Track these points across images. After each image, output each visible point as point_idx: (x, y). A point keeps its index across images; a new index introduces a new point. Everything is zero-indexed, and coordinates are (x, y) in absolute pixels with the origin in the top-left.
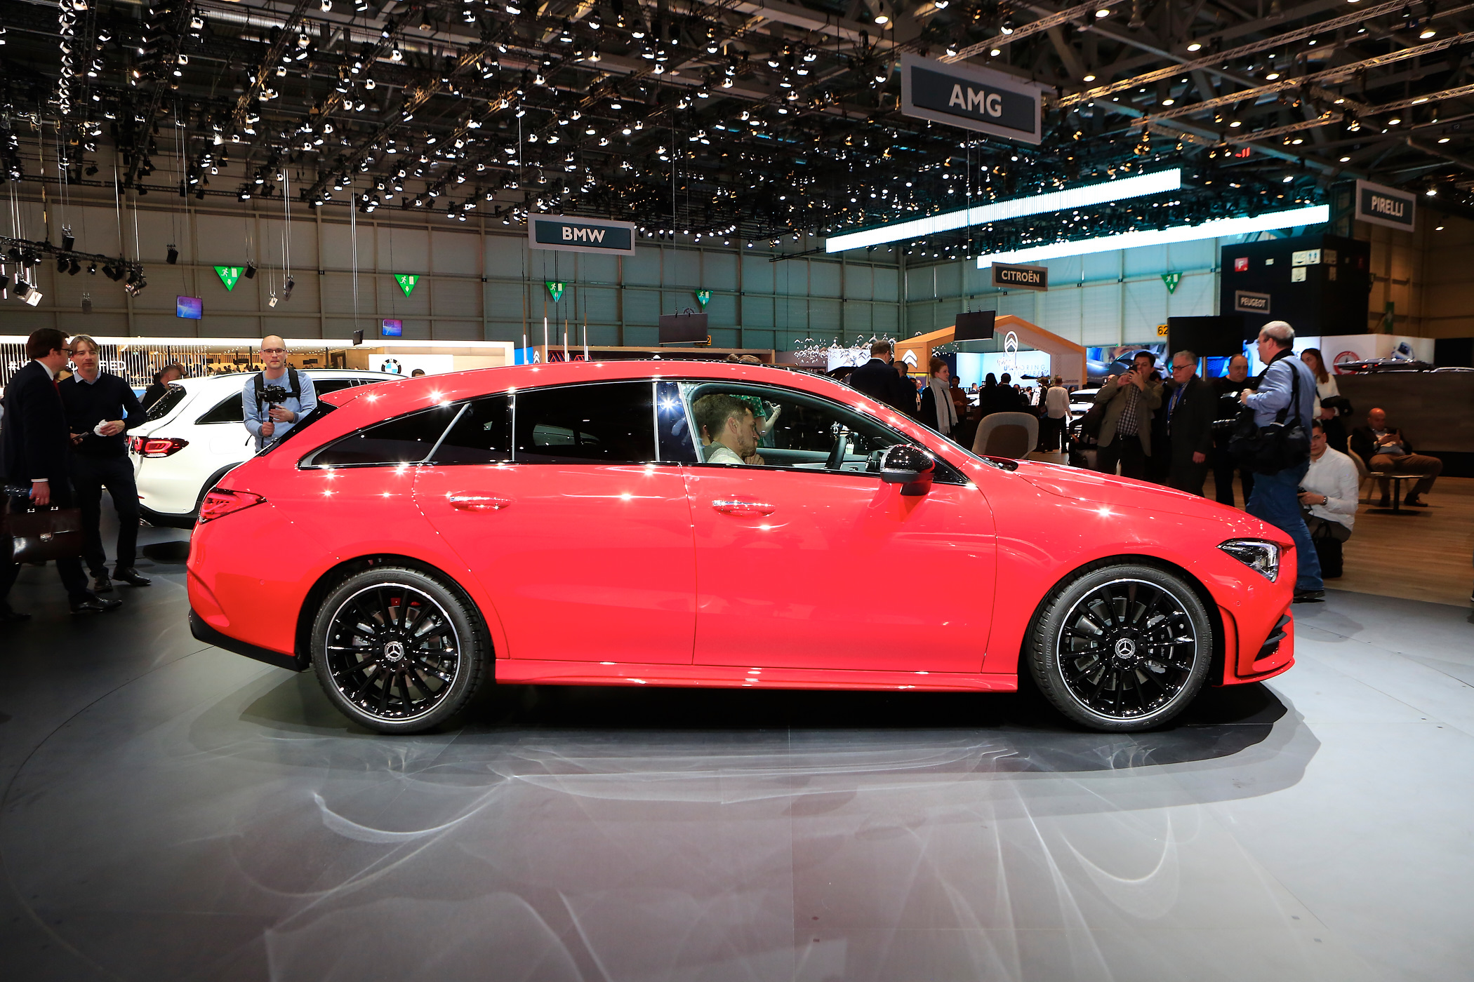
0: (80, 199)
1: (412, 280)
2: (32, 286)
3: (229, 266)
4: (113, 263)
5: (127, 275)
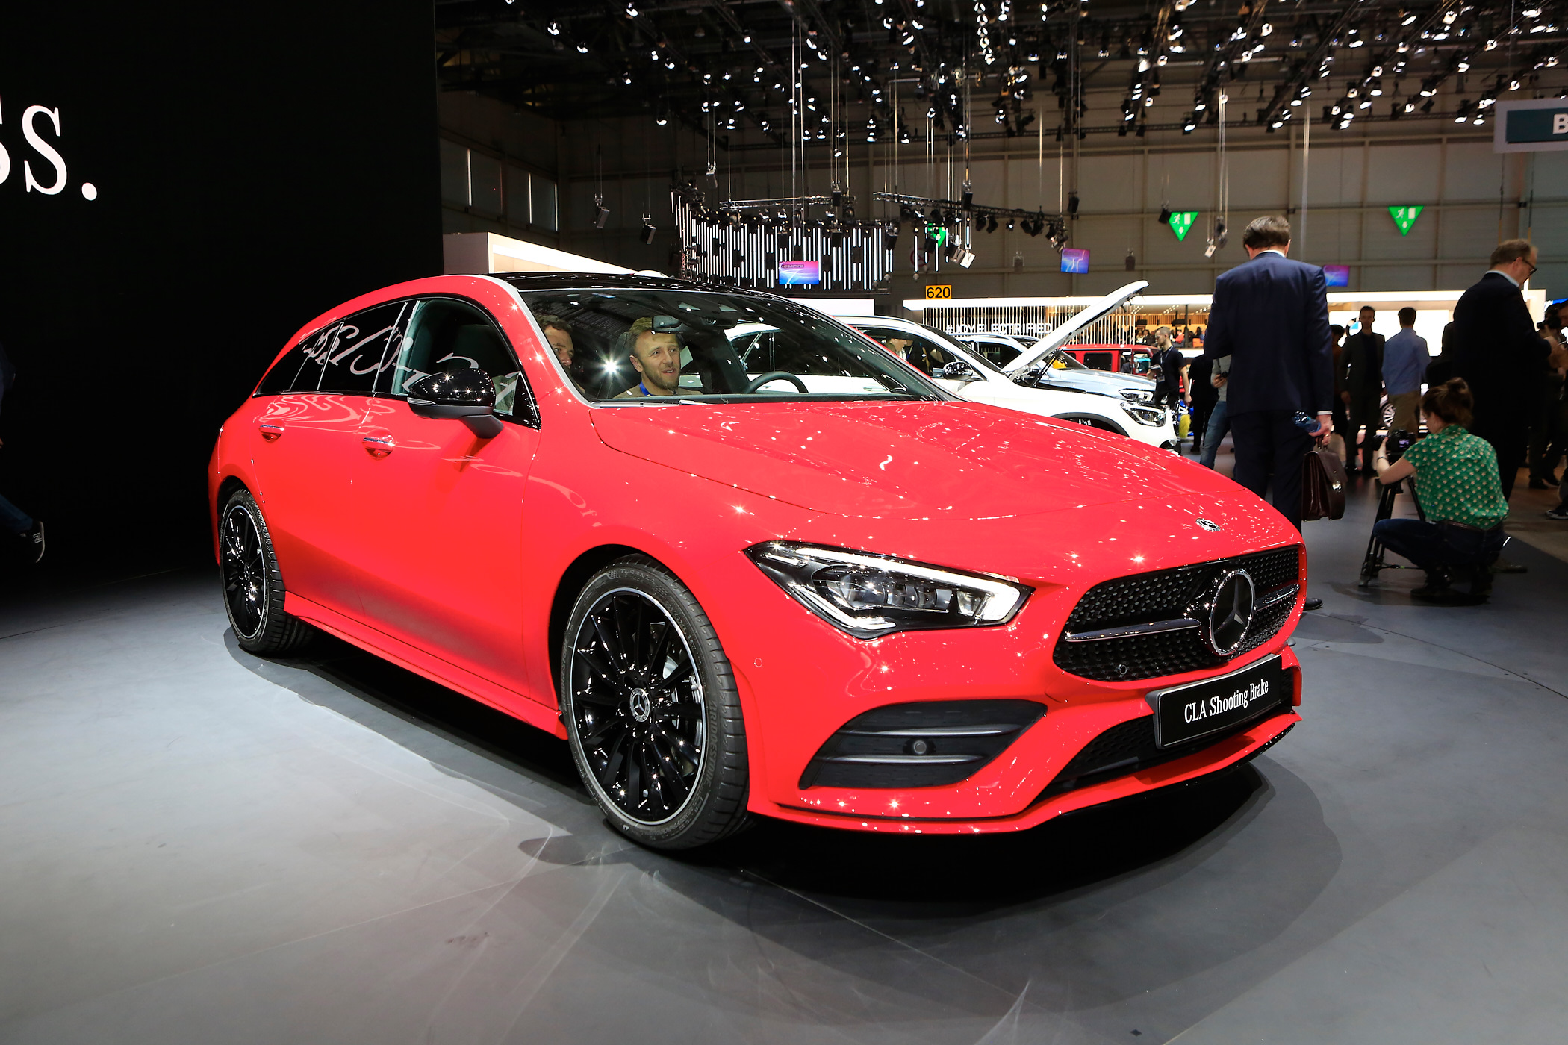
0: (1019, 153)
1: (1412, 213)
2: (966, 248)
3: (1182, 212)
4: (1032, 218)
5: (1046, 230)
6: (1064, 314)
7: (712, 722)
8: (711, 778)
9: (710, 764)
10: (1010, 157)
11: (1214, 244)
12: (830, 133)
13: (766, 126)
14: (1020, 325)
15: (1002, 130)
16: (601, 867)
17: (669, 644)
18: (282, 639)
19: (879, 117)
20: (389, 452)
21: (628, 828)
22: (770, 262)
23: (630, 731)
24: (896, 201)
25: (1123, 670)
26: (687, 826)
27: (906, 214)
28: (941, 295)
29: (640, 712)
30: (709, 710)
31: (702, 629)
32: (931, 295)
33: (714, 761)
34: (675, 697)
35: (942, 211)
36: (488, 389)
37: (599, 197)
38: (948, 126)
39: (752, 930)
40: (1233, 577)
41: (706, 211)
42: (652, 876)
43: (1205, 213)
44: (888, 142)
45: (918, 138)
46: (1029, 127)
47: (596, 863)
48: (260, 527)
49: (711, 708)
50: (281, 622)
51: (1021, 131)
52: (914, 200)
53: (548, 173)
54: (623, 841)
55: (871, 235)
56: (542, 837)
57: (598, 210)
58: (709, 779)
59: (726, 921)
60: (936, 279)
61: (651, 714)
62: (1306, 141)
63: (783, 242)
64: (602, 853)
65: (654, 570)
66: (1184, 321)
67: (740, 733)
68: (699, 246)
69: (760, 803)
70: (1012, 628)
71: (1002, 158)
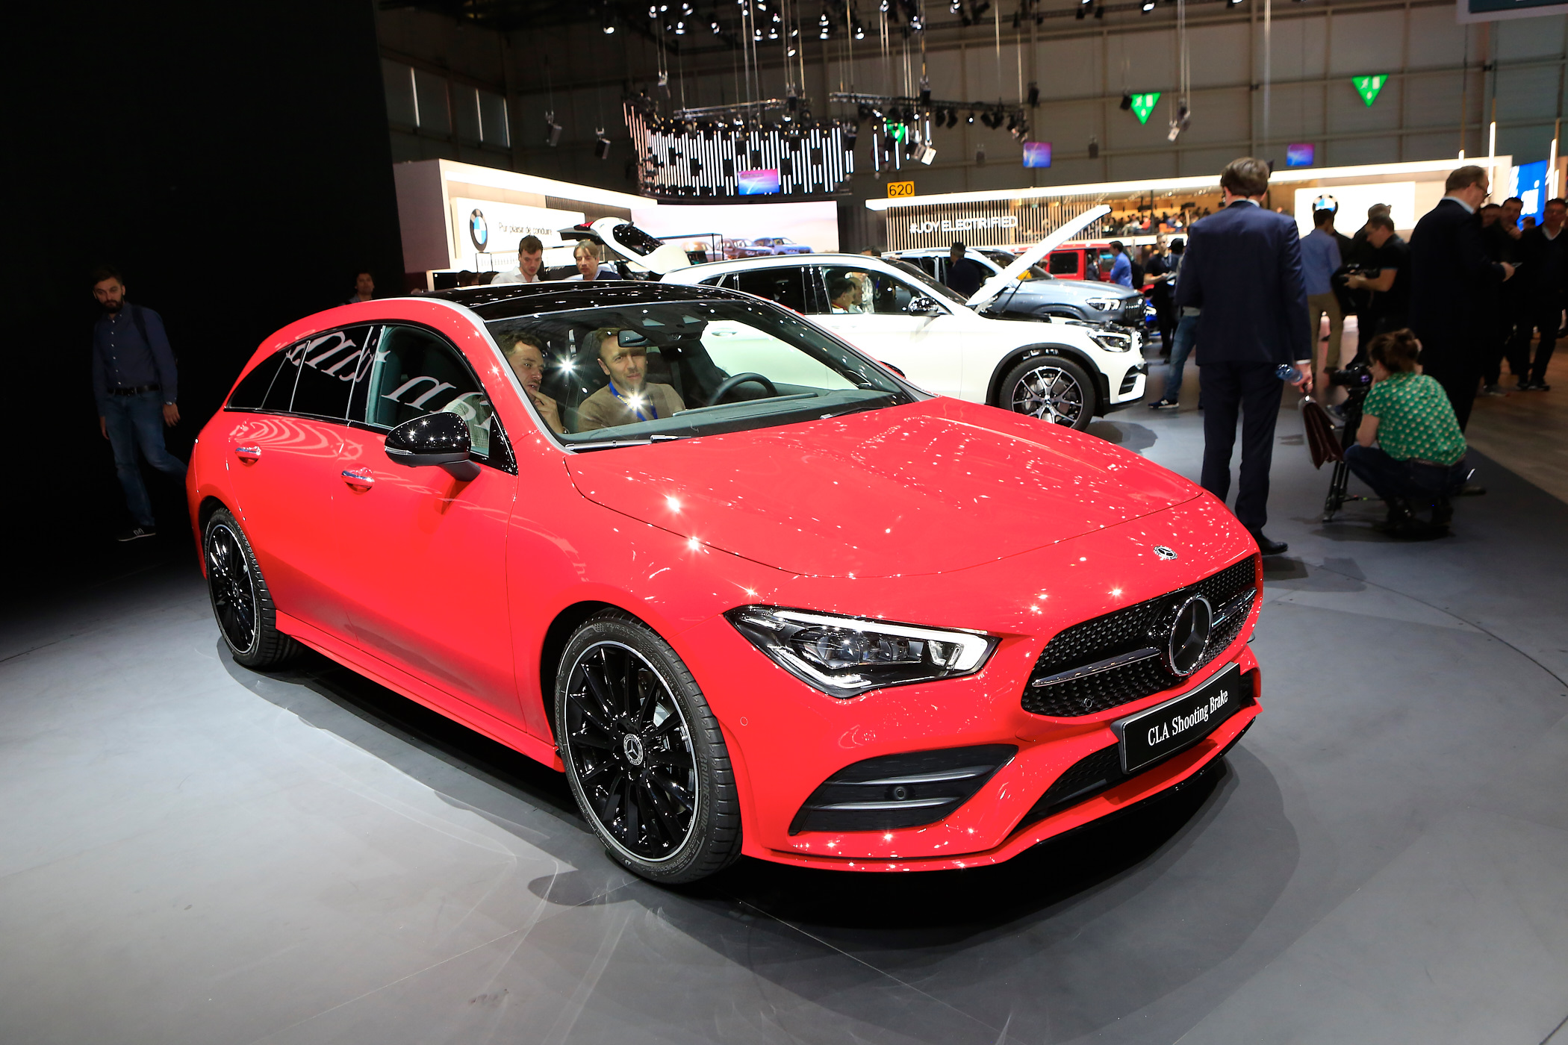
1: (1377, 82)
2: (926, 143)
3: (1144, 93)
4: (991, 110)
5: (1007, 121)
6: (1029, 205)
7: (703, 773)
8: (706, 824)
9: (704, 811)
10: (967, 46)
11: (1177, 126)
12: (782, 32)
13: (716, 28)
14: (984, 219)
15: (957, 18)
16: (608, 906)
17: (657, 695)
18: (275, 653)
19: (831, 13)
20: (368, 488)
21: (630, 863)
22: (728, 168)
23: (625, 773)
24: (853, 101)
25: (1088, 703)
26: (686, 865)
27: (864, 115)
28: (904, 192)
29: (635, 757)
30: (700, 762)
31: (689, 685)
32: (893, 193)
33: (708, 809)
34: (667, 745)
35: (900, 108)
36: (462, 434)
37: (550, 114)
38: (902, 17)
39: (752, 969)
40: (1191, 602)
41: (661, 120)
42: (656, 914)
43: (1168, 93)
44: (841, 38)
45: (872, 32)
46: (985, 15)
47: (602, 902)
48: (245, 548)
49: (702, 760)
50: (274, 638)
51: (977, 20)
52: (872, 98)
53: (495, 87)
54: (627, 875)
55: (829, 135)
56: (550, 874)
57: (550, 128)
58: (704, 824)
59: (728, 961)
60: (898, 177)
61: (645, 759)
62: (1268, 13)
63: (741, 149)
64: (608, 890)
65: (639, 627)
66: (1150, 207)
67: (731, 782)
68: (656, 157)
69: (752, 848)
70: (981, 675)
71: (959, 47)
